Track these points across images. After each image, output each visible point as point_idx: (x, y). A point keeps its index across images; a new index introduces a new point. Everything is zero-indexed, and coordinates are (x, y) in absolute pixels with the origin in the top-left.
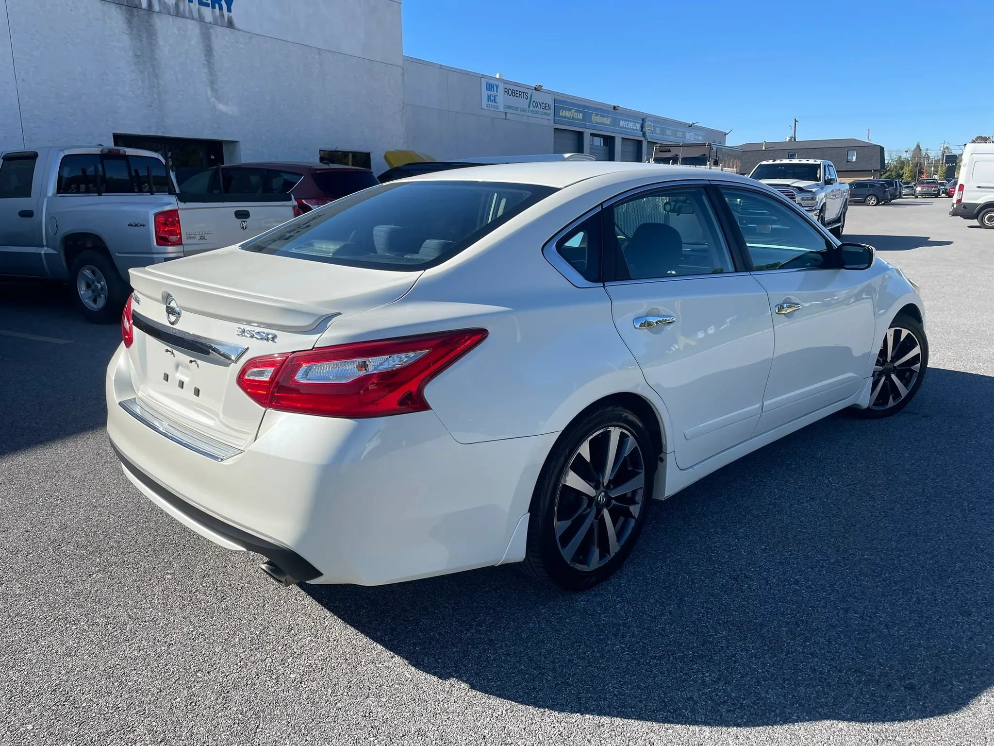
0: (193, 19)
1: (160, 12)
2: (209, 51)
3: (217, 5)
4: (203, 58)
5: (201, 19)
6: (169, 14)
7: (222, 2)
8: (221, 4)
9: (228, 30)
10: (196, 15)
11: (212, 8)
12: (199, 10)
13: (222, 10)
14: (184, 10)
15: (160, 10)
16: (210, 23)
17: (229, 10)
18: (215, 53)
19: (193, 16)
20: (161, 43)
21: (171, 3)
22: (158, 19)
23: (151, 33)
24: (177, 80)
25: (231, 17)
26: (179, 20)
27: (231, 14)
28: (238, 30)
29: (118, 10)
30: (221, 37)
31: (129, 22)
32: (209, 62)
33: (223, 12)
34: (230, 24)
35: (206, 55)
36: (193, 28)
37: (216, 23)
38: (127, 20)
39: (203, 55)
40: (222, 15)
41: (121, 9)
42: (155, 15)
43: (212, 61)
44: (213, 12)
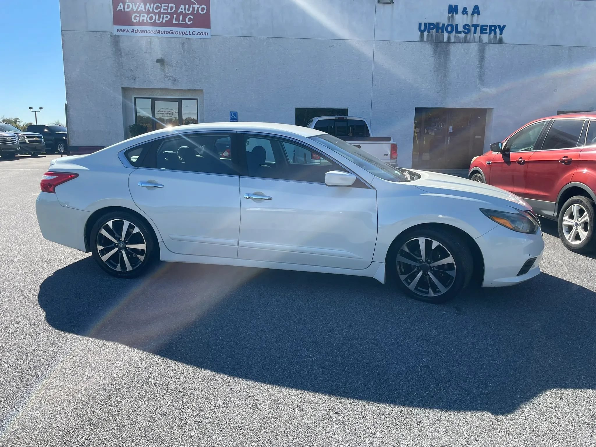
0: (475, 42)
1: (454, 42)
2: (482, 58)
3: (493, 33)
4: (478, 63)
5: (480, 41)
6: (460, 42)
7: (496, 30)
8: (496, 31)
9: (497, 45)
10: (477, 40)
11: (489, 34)
12: (480, 37)
13: (496, 34)
14: (470, 39)
15: (455, 41)
16: (486, 43)
17: (501, 33)
18: (486, 59)
19: (475, 41)
20: (452, 58)
21: (462, 36)
22: (452, 46)
23: (447, 54)
24: (458, 77)
25: (502, 37)
26: (465, 44)
27: (502, 36)
28: (506, 44)
29: (430, 45)
30: (492, 50)
31: (435, 51)
32: (481, 65)
33: (496, 36)
34: (501, 41)
35: (479, 61)
36: (474, 48)
37: (490, 42)
38: (433, 49)
39: (478, 61)
40: (495, 37)
41: (431, 45)
42: (451, 44)
43: (483, 64)
44: (489, 36)
